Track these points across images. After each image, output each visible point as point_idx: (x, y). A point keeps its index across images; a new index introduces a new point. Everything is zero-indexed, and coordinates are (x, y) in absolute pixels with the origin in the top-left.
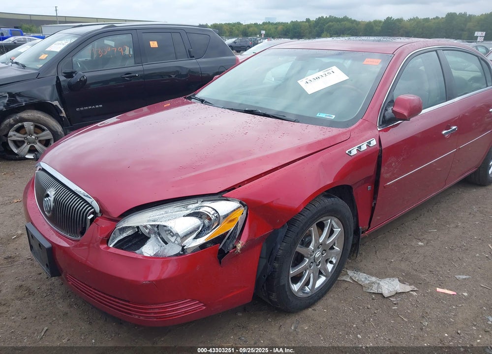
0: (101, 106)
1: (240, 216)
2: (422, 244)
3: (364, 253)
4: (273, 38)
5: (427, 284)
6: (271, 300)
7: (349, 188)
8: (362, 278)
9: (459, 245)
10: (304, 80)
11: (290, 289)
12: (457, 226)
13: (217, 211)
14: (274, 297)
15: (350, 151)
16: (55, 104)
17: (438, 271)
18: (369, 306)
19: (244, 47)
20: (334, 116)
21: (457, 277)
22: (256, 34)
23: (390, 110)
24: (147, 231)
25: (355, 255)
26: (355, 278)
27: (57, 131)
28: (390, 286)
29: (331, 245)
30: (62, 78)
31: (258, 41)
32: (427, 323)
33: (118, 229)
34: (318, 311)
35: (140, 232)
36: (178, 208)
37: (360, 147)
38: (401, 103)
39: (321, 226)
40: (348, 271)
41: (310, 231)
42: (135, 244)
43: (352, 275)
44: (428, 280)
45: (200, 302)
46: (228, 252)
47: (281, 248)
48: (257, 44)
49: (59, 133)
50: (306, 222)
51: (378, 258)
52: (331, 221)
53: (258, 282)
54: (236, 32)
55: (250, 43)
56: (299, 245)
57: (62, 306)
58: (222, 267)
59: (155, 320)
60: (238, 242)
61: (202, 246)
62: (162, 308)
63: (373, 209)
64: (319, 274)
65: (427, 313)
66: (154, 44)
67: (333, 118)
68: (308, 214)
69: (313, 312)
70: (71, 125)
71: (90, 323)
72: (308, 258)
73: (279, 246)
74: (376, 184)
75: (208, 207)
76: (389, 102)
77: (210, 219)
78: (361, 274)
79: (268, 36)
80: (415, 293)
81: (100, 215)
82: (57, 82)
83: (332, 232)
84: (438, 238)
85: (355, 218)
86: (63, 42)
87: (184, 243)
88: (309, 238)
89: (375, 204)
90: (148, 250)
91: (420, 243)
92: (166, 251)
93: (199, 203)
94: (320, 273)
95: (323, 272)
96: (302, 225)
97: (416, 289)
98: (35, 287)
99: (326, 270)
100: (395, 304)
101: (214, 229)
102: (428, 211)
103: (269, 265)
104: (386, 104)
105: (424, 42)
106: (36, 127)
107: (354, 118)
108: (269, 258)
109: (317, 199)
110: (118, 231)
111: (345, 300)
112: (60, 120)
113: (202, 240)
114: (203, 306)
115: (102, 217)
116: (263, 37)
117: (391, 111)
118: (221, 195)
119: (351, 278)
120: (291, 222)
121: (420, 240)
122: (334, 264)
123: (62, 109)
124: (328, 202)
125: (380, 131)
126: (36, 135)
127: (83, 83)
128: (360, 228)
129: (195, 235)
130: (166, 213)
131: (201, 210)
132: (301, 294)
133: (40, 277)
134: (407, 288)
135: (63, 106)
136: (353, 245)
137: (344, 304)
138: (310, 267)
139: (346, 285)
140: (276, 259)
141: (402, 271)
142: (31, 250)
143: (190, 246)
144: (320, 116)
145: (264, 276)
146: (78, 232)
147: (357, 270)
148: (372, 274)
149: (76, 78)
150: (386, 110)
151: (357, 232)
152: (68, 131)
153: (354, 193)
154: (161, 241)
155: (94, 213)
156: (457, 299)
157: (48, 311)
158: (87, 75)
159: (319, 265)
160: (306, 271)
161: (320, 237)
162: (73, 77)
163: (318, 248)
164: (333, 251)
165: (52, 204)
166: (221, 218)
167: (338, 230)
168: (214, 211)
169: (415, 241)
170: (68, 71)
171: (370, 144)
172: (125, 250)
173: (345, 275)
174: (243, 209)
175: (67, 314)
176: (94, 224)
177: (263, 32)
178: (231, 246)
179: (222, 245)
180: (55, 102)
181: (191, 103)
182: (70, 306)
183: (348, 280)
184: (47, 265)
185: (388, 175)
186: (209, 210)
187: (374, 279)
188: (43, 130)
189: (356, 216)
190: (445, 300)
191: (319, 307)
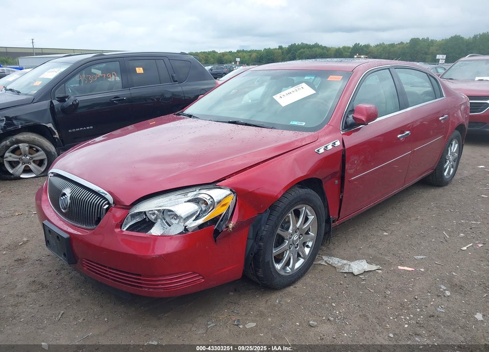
0: (91, 127)
1: (231, 200)
2: (387, 234)
3: (336, 243)
4: (248, 65)
5: (390, 264)
6: (258, 277)
7: (319, 181)
8: (335, 261)
9: (418, 233)
10: (278, 95)
11: (274, 267)
12: (417, 219)
13: (211, 197)
14: (260, 273)
15: (319, 150)
16: (49, 126)
17: (400, 254)
18: (342, 282)
19: (220, 74)
20: (304, 123)
21: (416, 257)
22: (231, 62)
23: (351, 116)
24: (153, 217)
25: (328, 242)
26: (329, 261)
27: (51, 152)
28: (359, 266)
29: (306, 230)
30: (55, 102)
31: (233, 68)
32: (389, 292)
33: (131, 215)
34: (299, 288)
35: (147, 220)
36: (180, 196)
37: (326, 147)
38: (360, 111)
39: (297, 214)
40: (323, 256)
41: (288, 217)
42: (144, 228)
43: (326, 259)
44: (391, 261)
45: (200, 275)
46: (222, 231)
47: (265, 230)
48: (233, 70)
49: (53, 154)
50: (284, 208)
51: (349, 246)
52: (305, 209)
53: (247, 259)
54: (212, 60)
55: (225, 70)
56: (279, 228)
57: (74, 295)
58: (217, 245)
59: (162, 291)
60: (229, 222)
61: (201, 226)
62: (168, 279)
63: (341, 201)
64: (298, 257)
65: (390, 285)
66: (140, 70)
67: (303, 125)
68: (285, 201)
69: (294, 289)
70: (64, 146)
71: (102, 307)
72: (287, 240)
73: (263, 228)
74: (342, 179)
75: (205, 194)
76: (350, 111)
77: (207, 204)
78: (334, 258)
79: (242, 63)
80: (380, 271)
81: (113, 206)
82: (50, 106)
83: (306, 219)
84: (401, 228)
85: (326, 209)
86: (56, 70)
87: (187, 224)
88: (288, 224)
89: (342, 196)
90: (156, 231)
91: (385, 233)
92: (171, 231)
93: (197, 190)
94: (299, 255)
95: (301, 254)
96: (281, 210)
97: (381, 268)
98: (47, 282)
99: (304, 252)
100: (364, 280)
101: (210, 212)
102: (392, 208)
103: (255, 245)
104: (347, 112)
105: (378, 61)
106: (31, 148)
107: (321, 124)
108: (256, 238)
109: (293, 190)
110: (130, 217)
111: (321, 279)
112: (53, 141)
113: (200, 221)
114: (202, 279)
115: (115, 207)
116: (238, 64)
117: (352, 118)
118: (214, 184)
119: (326, 262)
120: (272, 208)
121: (385, 231)
122: (311, 248)
123: (55, 131)
124: (302, 192)
125: (343, 134)
126: (30, 156)
127: (75, 106)
128: (331, 217)
129: (194, 217)
130: (170, 200)
131: (199, 197)
132: (282, 273)
133: (50, 274)
134: (374, 267)
135: (56, 129)
136: (325, 234)
137: (321, 282)
138: (290, 248)
139: (322, 268)
140: (261, 239)
141: (369, 255)
142: (47, 245)
143: (191, 226)
144: (292, 123)
145: (252, 254)
146: (94, 222)
147: (331, 255)
148: (343, 259)
149: (69, 102)
150: (347, 117)
151: (328, 221)
152: (61, 151)
153: (324, 187)
154: (166, 224)
155: (109, 203)
156: (416, 273)
157: (62, 299)
158: (79, 99)
159: (297, 247)
160: (286, 251)
161: (297, 223)
162: (65, 101)
163: (296, 232)
164: (308, 236)
165: (69, 201)
166: (216, 204)
167: (311, 218)
168: (210, 197)
169: (380, 231)
170: (61, 96)
171: (335, 144)
172: (138, 231)
173: (320, 260)
174: (233, 195)
175: (80, 300)
176: (108, 213)
177: (238, 60)
178: (224, 226)
179: (216, 226)
180: (49, 124)
181: (181, 119)
182: (82, 294)
183: (324, 263)
184: (65, 255)
185: (352, 171)
186: (206, 196)
187: (345, 262)
188: (37, 151)
189: (327, 207)
190: (405, 275)
191: (299, 285)
